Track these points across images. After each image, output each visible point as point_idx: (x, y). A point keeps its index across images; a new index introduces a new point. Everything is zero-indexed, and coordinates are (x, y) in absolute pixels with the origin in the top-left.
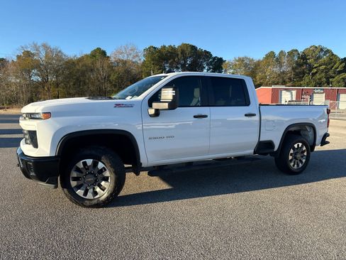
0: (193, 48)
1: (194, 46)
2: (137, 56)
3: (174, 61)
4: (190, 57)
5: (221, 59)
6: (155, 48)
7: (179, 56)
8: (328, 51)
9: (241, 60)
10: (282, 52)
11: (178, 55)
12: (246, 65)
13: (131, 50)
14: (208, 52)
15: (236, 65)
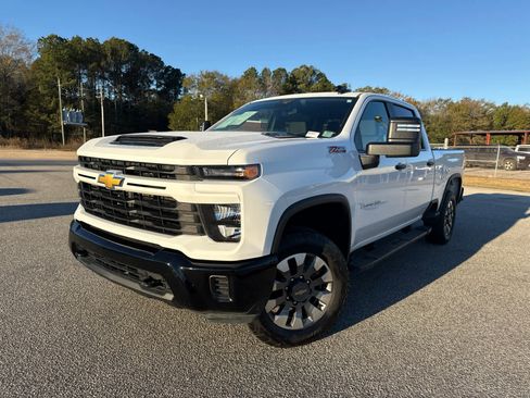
0: (132, 48)
1: (132, 45)
2: (25, 50)
3: (99, 65)
4: (127, 62)
5: (178, 70)
6: (62, 40)
7: (109, 59)
8: (321, 75)
9: (211, 76)
10: (265, 70)
11: (106, 56)
12: (217, 85)
13: (11, 37)
14: (157, 58)
15: (203, 83)
